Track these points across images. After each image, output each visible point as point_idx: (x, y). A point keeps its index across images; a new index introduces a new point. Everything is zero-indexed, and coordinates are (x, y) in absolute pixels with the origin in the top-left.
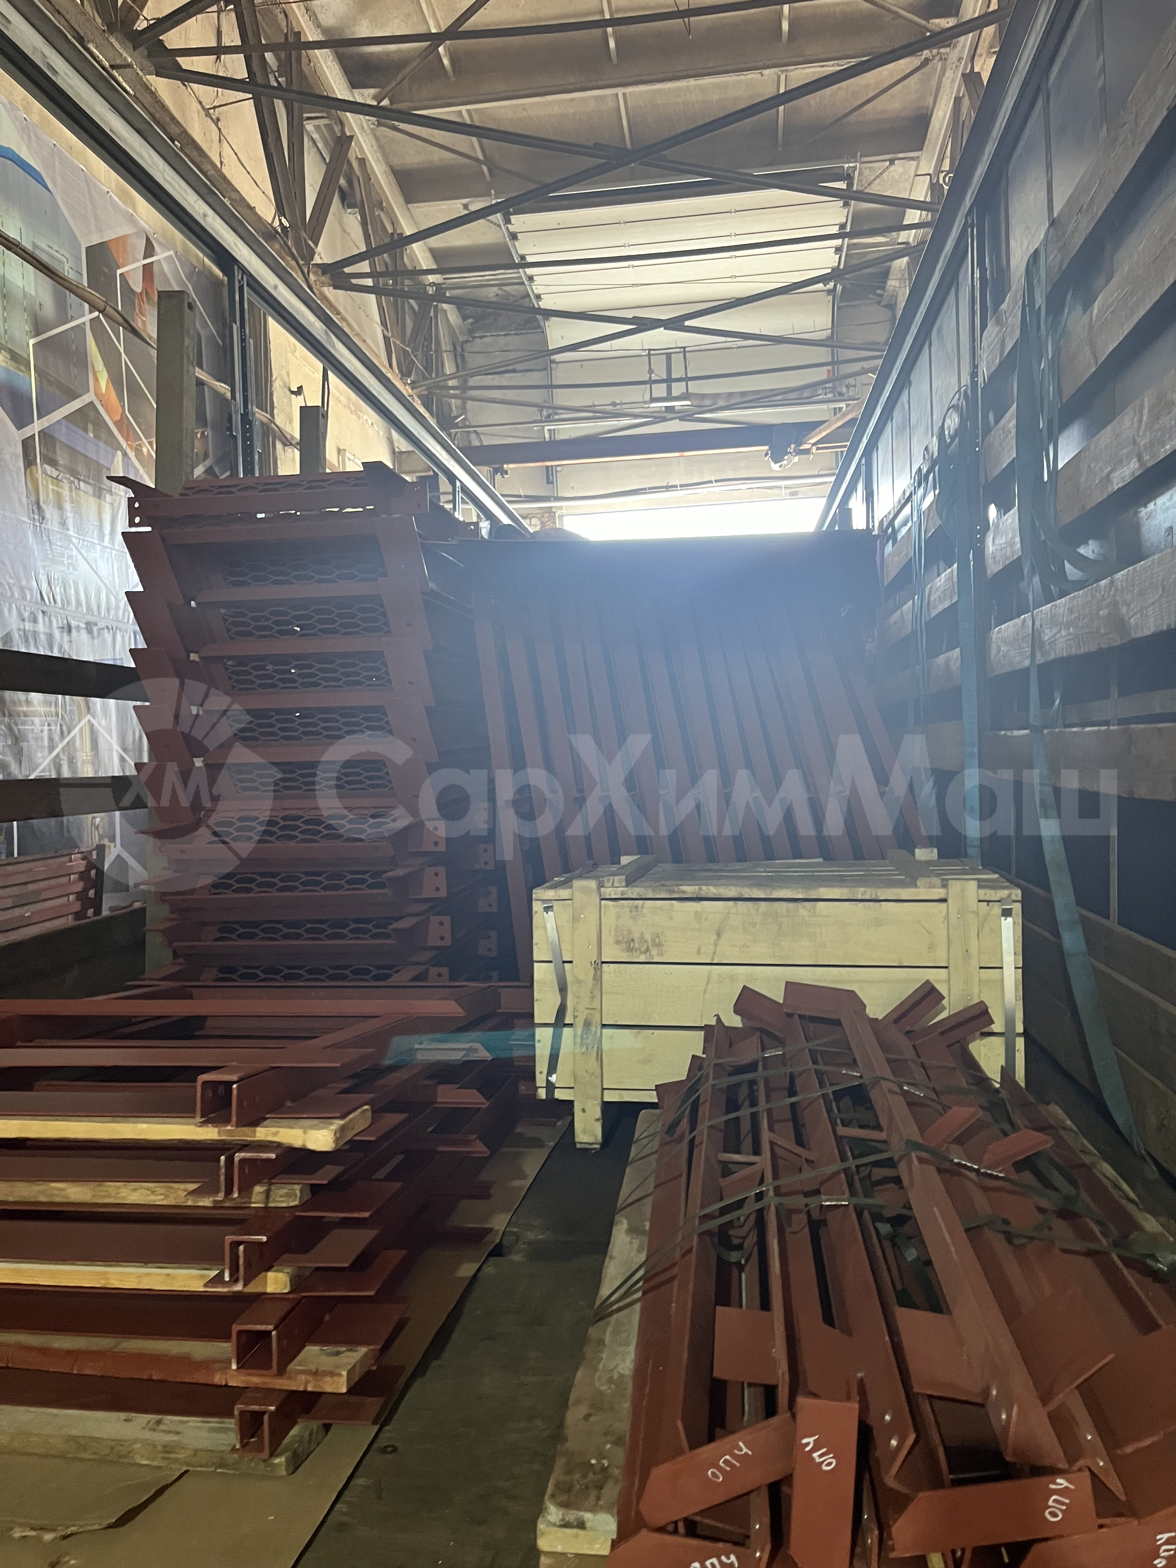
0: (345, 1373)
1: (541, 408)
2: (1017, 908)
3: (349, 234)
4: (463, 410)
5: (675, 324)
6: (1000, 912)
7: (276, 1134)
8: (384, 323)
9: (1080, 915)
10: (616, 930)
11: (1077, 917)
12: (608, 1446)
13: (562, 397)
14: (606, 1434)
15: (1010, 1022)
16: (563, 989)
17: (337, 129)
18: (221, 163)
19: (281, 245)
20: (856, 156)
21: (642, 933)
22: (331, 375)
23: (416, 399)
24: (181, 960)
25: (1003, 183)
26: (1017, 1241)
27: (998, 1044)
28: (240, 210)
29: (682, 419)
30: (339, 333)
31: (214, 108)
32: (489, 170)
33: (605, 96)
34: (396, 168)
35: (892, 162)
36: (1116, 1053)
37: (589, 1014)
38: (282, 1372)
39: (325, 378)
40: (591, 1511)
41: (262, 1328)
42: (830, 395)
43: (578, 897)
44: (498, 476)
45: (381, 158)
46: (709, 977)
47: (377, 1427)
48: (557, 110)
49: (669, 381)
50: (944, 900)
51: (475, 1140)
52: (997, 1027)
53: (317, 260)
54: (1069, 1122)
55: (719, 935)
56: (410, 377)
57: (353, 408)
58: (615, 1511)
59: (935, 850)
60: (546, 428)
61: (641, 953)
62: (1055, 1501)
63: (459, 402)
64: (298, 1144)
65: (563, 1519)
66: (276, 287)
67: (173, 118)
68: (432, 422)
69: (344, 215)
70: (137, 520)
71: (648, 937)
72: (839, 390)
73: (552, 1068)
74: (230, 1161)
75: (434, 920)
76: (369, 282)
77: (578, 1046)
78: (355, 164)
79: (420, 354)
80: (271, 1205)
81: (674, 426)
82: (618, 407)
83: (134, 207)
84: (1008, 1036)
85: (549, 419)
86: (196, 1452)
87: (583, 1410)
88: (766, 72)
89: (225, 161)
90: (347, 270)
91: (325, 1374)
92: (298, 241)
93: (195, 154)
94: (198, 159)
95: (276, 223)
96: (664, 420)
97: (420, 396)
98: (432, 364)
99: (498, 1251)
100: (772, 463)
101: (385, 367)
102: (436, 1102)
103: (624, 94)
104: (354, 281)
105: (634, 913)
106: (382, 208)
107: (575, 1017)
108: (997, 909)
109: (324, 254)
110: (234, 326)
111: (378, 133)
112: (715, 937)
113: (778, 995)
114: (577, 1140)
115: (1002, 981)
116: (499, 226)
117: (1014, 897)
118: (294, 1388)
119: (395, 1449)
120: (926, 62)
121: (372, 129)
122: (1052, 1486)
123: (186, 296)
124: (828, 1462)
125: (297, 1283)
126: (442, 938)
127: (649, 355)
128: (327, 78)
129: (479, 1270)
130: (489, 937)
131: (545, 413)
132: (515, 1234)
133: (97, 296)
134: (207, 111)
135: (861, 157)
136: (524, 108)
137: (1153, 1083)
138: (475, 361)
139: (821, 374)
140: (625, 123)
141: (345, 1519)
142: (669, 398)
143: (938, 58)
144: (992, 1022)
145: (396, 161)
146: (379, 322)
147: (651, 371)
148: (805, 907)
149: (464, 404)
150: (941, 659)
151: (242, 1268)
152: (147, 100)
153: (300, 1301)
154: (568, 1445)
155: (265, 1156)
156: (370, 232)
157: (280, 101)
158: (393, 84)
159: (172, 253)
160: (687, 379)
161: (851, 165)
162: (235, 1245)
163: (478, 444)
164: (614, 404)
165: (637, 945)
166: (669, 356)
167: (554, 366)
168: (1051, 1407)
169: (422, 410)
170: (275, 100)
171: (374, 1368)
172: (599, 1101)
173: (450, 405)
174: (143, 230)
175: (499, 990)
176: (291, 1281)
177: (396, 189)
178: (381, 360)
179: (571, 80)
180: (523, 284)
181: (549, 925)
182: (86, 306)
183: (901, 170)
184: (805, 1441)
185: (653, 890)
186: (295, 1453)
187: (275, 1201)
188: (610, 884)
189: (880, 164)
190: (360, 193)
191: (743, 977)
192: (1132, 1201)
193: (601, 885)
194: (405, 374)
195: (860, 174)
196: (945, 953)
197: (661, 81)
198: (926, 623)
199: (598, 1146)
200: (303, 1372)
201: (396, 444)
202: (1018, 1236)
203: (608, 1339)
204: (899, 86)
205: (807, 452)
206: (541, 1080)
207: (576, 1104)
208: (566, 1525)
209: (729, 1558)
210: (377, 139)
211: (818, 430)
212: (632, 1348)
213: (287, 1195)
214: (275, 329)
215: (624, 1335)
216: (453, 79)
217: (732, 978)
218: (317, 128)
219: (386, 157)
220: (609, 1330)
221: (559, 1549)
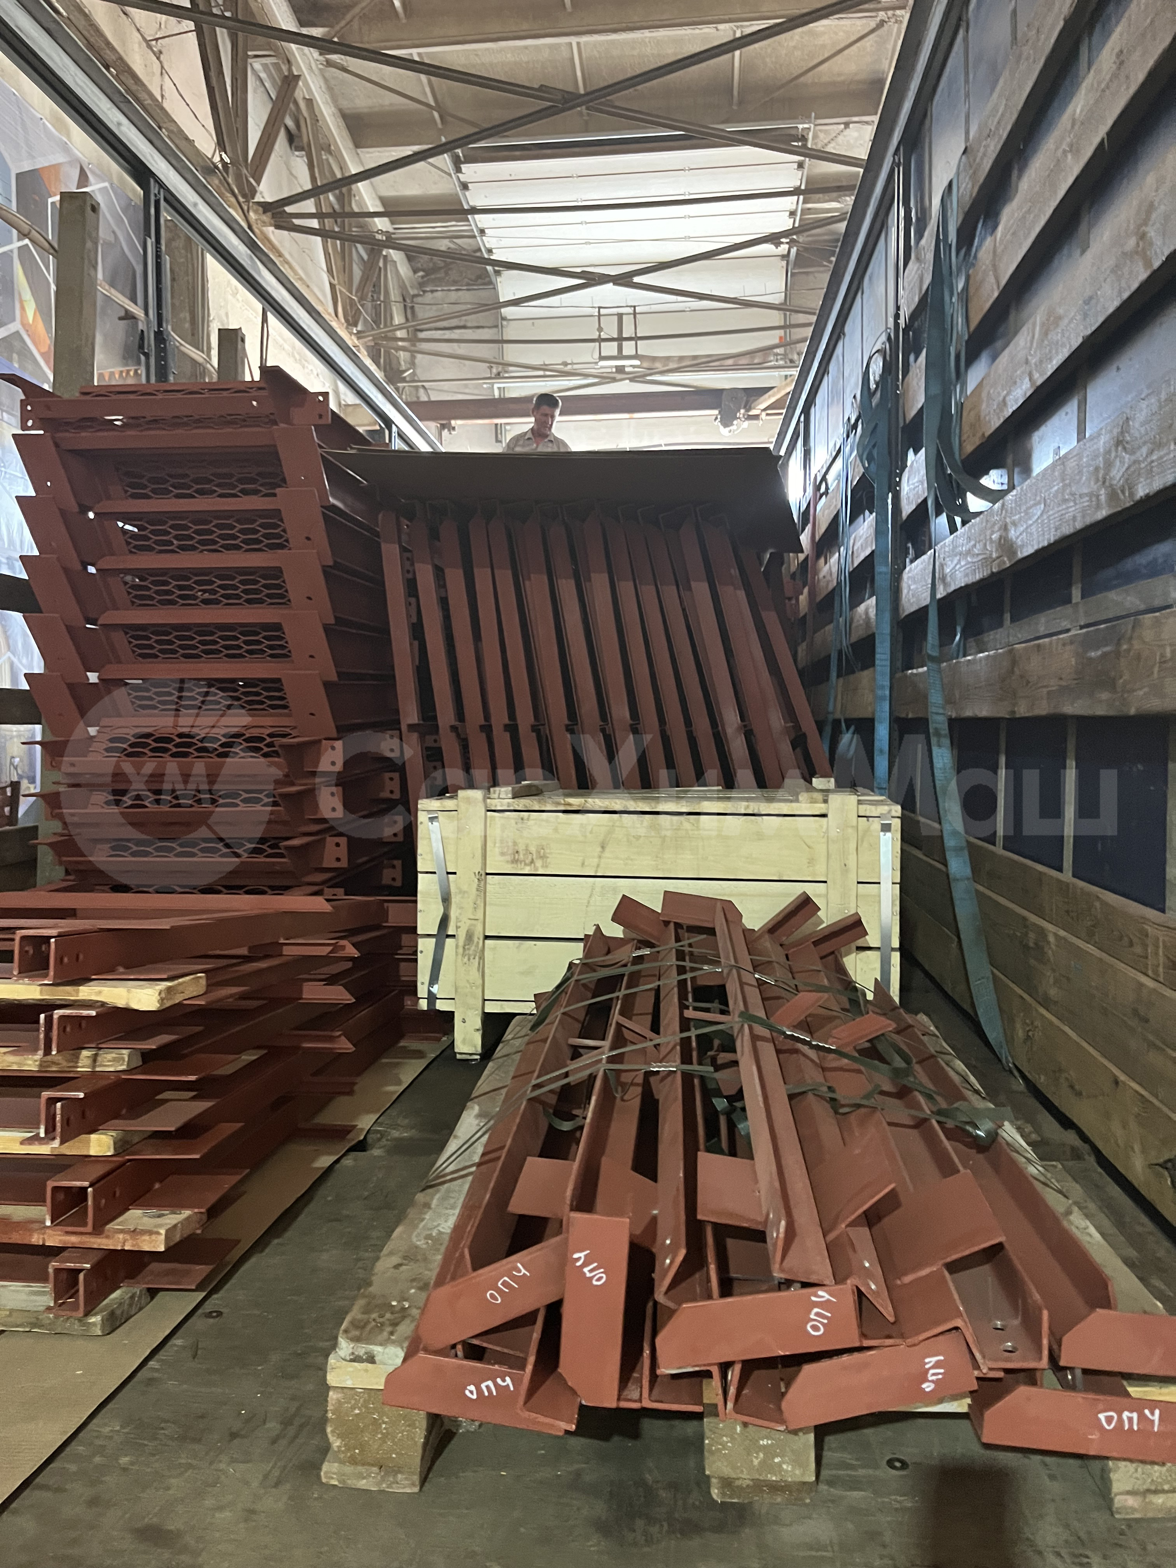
0: (163, 1232)
1: (490, 363)
2: (897, 824)
3: (296, 178)
4: (413, 364)
5: (624, 280)
6: (879, 827)
7: (100, 992)
8: (330, 271)
9: (967, 841)
10: (502, 841)
11: (964, 844)
12: (413, 1291)
13: (512, 353)
14: (413, 1280)
15: (886, 937)
16: (446, 900)
17: (284, 68)
18: (162, 96)
19: (220, 181)
20: (810, 117)
21: (527, 846)
22: (270, 316)
23: (363, 350)
24: (72, 877)
25: (927, 122)
26: (842, 1110)
27: (874, 957)
28: (177, 142)
29: (632, 380)
30: (264, 258)
31: (157, 40)
32: (441, 117)
33: (559, 45)
34: (348, 111)
35: (847, 125)
36: (993, 973)
37: (472, 925)
38: (98, 1229)
39: (265, 320)
40: (381, 1345)
41: (78, 1184)
42: (781, 363)
43: (463, 807)
44: (445, 433)
45: (329, 100)
46: (593, 889)
47: (202, 1295)
48: (510, 57)
49: (620, 339)
50: (824, 816)
51: (340, 1036)
52: (873, 939)
53: (258, 198)
54: (932, 1028)
55: (603, 847)
56: (356, 326)
57: (297, 357)
58: (406, 1345)
59: (832, 780)
60: (496, 386)
61: (526, 864)
62: (817, 1314)
63: (408, 354)
64: (121, 1004)
65: (353, 1353)
66: (195, 205)
67: (108, 43)
68: (379, 375)
69: (293, 158)
70: (30, 423)
71: (533, 849)
72: (790, 357)
73: (434, 978)
74: (49, 1020)
75: (330, 841)
76: (314, 223)
77: (460, 957)
78: (302, 105)
79: (369, 305)
80: (98, 1069)
81: (624, 387)
82: (569, 367)
83: (68, 135)
84: (884, 951)
85: (498, 376)
86: (12, 1311)
87: (395, 1260)
88: (721, 27)
89: (166, 95)
90: (289, 209)
91: (144, 1232)
92: (239, 177)
93: (130, 82)
94: (134, 88)
95: (217, 159)
96: (614, 380)
97: (368, 348)
98: (380, 316)
99: (361, 1146)
100: (721, 427)
101: (329, 314)
102: (301, 998)
103: (578, 44)
104: (297, 222)
105: (520, 825)
106: (330, 152)
107: (457, 927)
108: (876, 825)
109: (267, 192)
110: (149, 240)
111: (327, 75)
112: (599, 849)
113: (657, 906)
114: (456, 1050)
115: (879, 896)
116: (450, 175)
117: (894, 814)
118: (112, 1247)
119: (220, 1314)
120: (882, 23)
121: (320, 70)
122: (813, 1299)
123: (88, 198)
124: (597, 1277)
125: (122, 1146)
126: (338, 860)
127: (599, 315)
128: (275, 16)
129: (337, 1161)
130: (394, 867)
131: (494, 371)
132: (378, 1131)
133: (23, 222)
134: (147, 42)
135: (816, 118)
136: (475, 52)
137: (1021, 997)
138: (423, 313)
139: (772, 338)
140: (579, 74)
141: (156, 1375)
142: (620, 356)
143: (893, 20)
144: (866, 933)
145: (345, 104)
146: (325, 269)
147: (600, 329)
148: (688, 821)
149: (413, 357)
150: (862, 608)
151: (58, 1125)
152: (81, 23)
153: (123, 1164)
154: (371, 1289)
155: (85, 1013)
156: (317, 175)
157: (225, 30)
158: (343, 23)
159: (106, 184)
160: (636, 339)
161: (806, 126)
162: (52, 1101)
163: (426, 399)
164: (565, 364)
165: (521, 857)
166: (620, 316)
167: (505, 323)
168: (831, 1236)
169: (368, 362)
170: (217, 29)
171: (199, 1232)
172: (480, 1012)
173: (398, 358)
174: (78, 160)
175: (386, 905)
176: (115, 1143)
177: (345, 133)
178: (326, 307)
179: (525, 26)
180: (475, 237)
181: (433, 836)
182: (15, 232)
183: (856, 134)
184: (576, 1256)
185: (539, 802)
186: (112, 1314)
187: (101, 1066)
188: (496, 796)
189: (835, 127)
190: (307, 134)
191: (626, 887)
192: (977, 1092)
193: (486, 798)
194: (351, 322)
195: (815, 137)
196: (824, 866)
197: (615, 31)
198: (850, 573)
199: (478, 1057)
200: (121, 1231)
201: (342, 397)
202: (843, 1106)
203: (434, 1203)
204: (854, 48)
205: (756, 417)
206: (422, 991)
207: (456, 1015)
208: (356, 1359)
209: (504, 1381)
210: (326, 80)
211: (767, 395)
212: (457, 1211)
213: (114, 1060)
214: (214, 267)
215: (452, 1201)
216: (404, 21)
217: (615, 890)
218: (265, 66)
219: (334, 99)
220: (437, 1196)
221: (349, 1384)
